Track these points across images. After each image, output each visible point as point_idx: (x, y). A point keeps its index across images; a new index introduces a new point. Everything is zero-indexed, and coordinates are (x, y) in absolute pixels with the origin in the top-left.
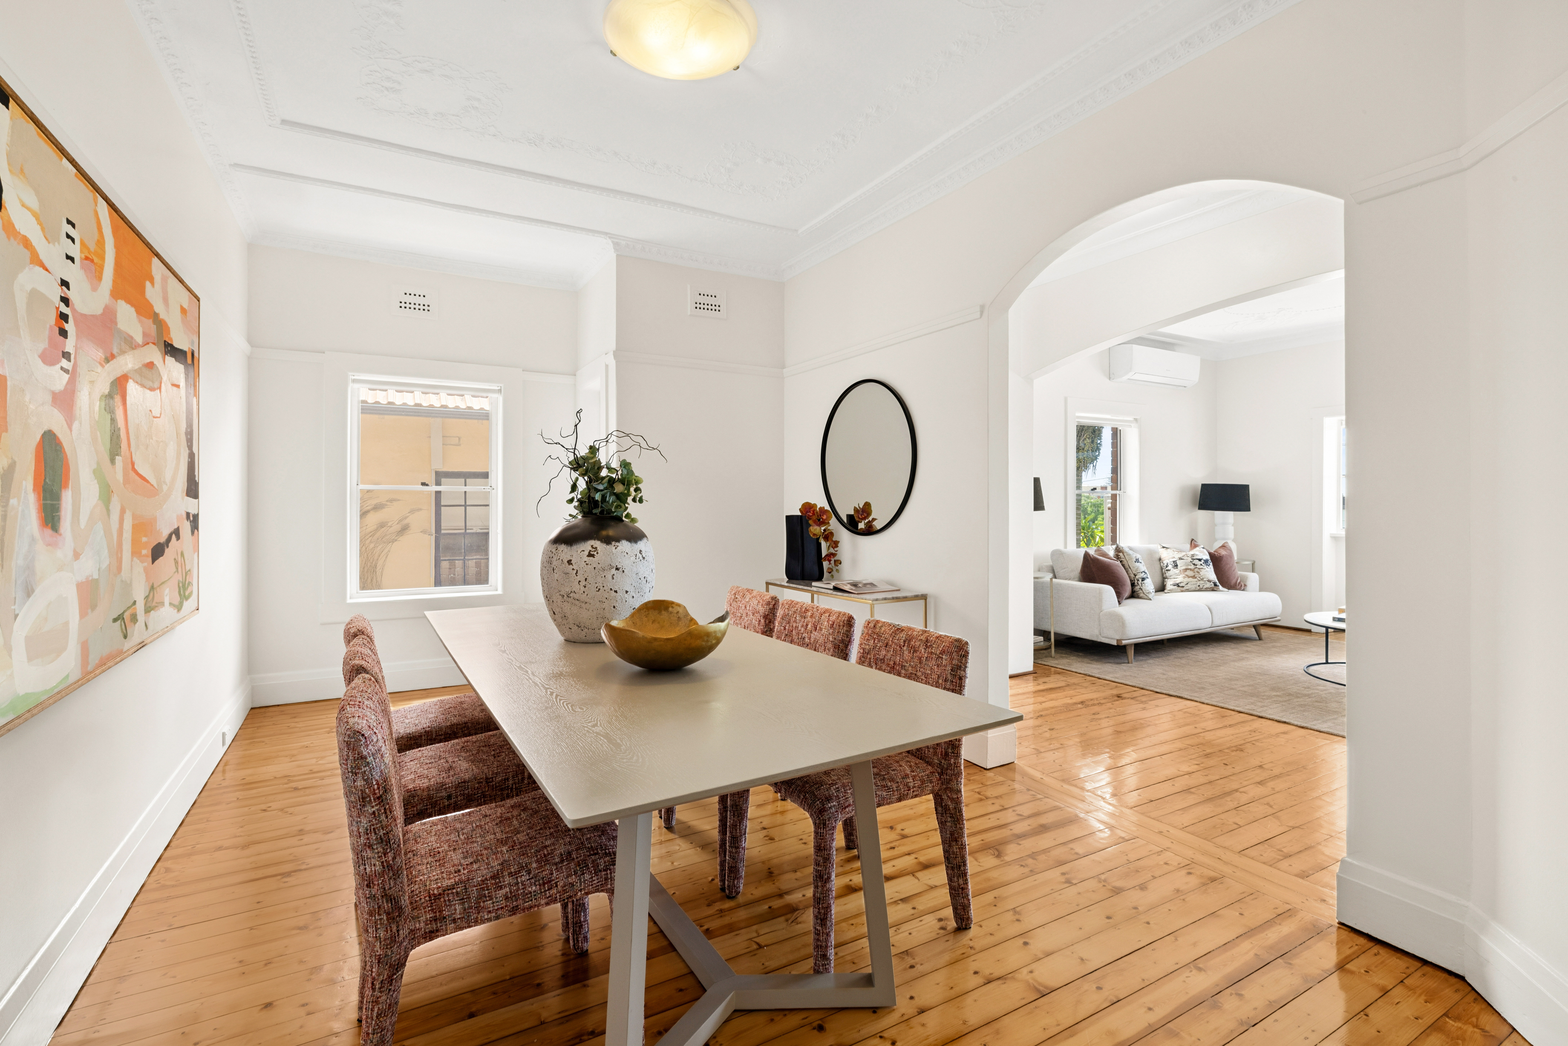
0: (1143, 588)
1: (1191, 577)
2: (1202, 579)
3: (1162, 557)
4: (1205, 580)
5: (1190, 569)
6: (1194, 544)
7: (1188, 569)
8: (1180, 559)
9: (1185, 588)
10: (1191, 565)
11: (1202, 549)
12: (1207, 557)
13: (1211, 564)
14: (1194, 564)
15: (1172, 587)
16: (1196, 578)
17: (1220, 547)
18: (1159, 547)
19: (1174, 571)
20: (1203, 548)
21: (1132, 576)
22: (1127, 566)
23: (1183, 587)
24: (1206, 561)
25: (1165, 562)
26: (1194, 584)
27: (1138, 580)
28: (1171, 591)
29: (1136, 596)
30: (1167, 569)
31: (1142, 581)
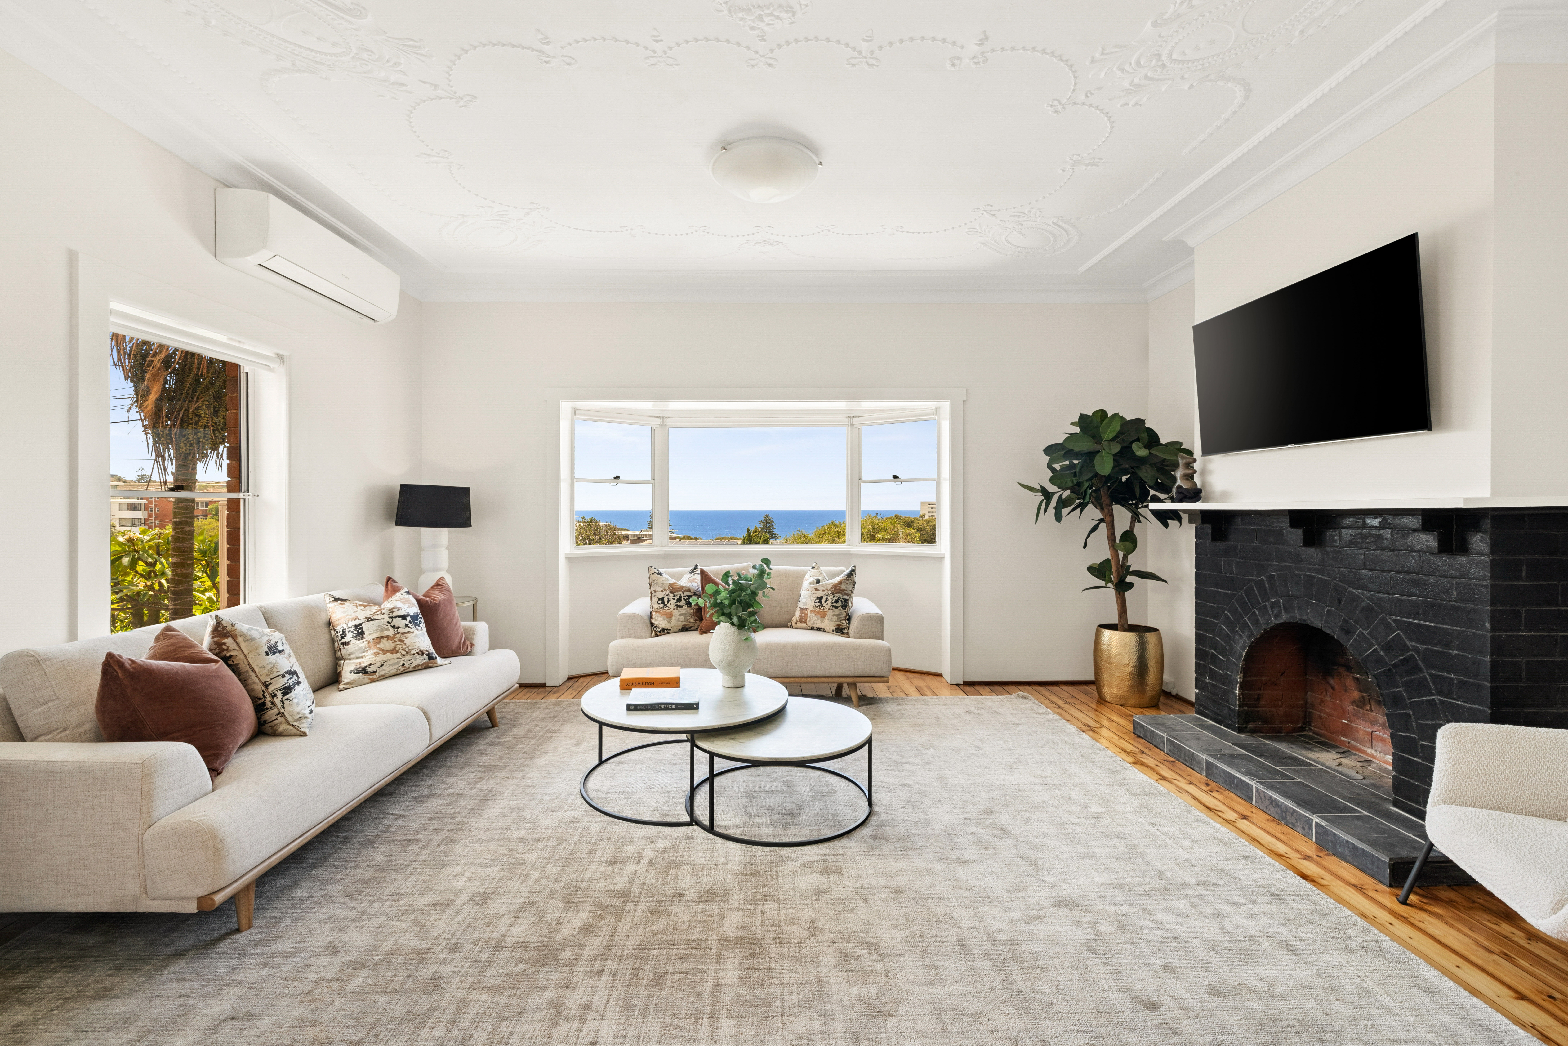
0: (288, 710)
1: (390, 651)
2: (409, 653)
3: (333, 620)
4: (413, 652)
5: (387, 637)
6: (392, 586)
7: (383, 637)
8: (369, 619)
9: (377, 674)
10: (388, 630)
11: (406, 596)
12: (415, 609)
13: (422, 621)
14: (394, 627)
15: (353, 676)
16: (398, 652)
17: (433, 587)
18: (328, 600)
19: (356, 645)
20: (408, 593)
21: (259, 687)
22: (244, 667)
23: (374, 672)
24: (414, 618)
25: (339, 629)
26: (394, 664)
27: (274, 696)
28: (351, 685)
29: (270, 731)
30: (343, 640)
31: (284, 694)
